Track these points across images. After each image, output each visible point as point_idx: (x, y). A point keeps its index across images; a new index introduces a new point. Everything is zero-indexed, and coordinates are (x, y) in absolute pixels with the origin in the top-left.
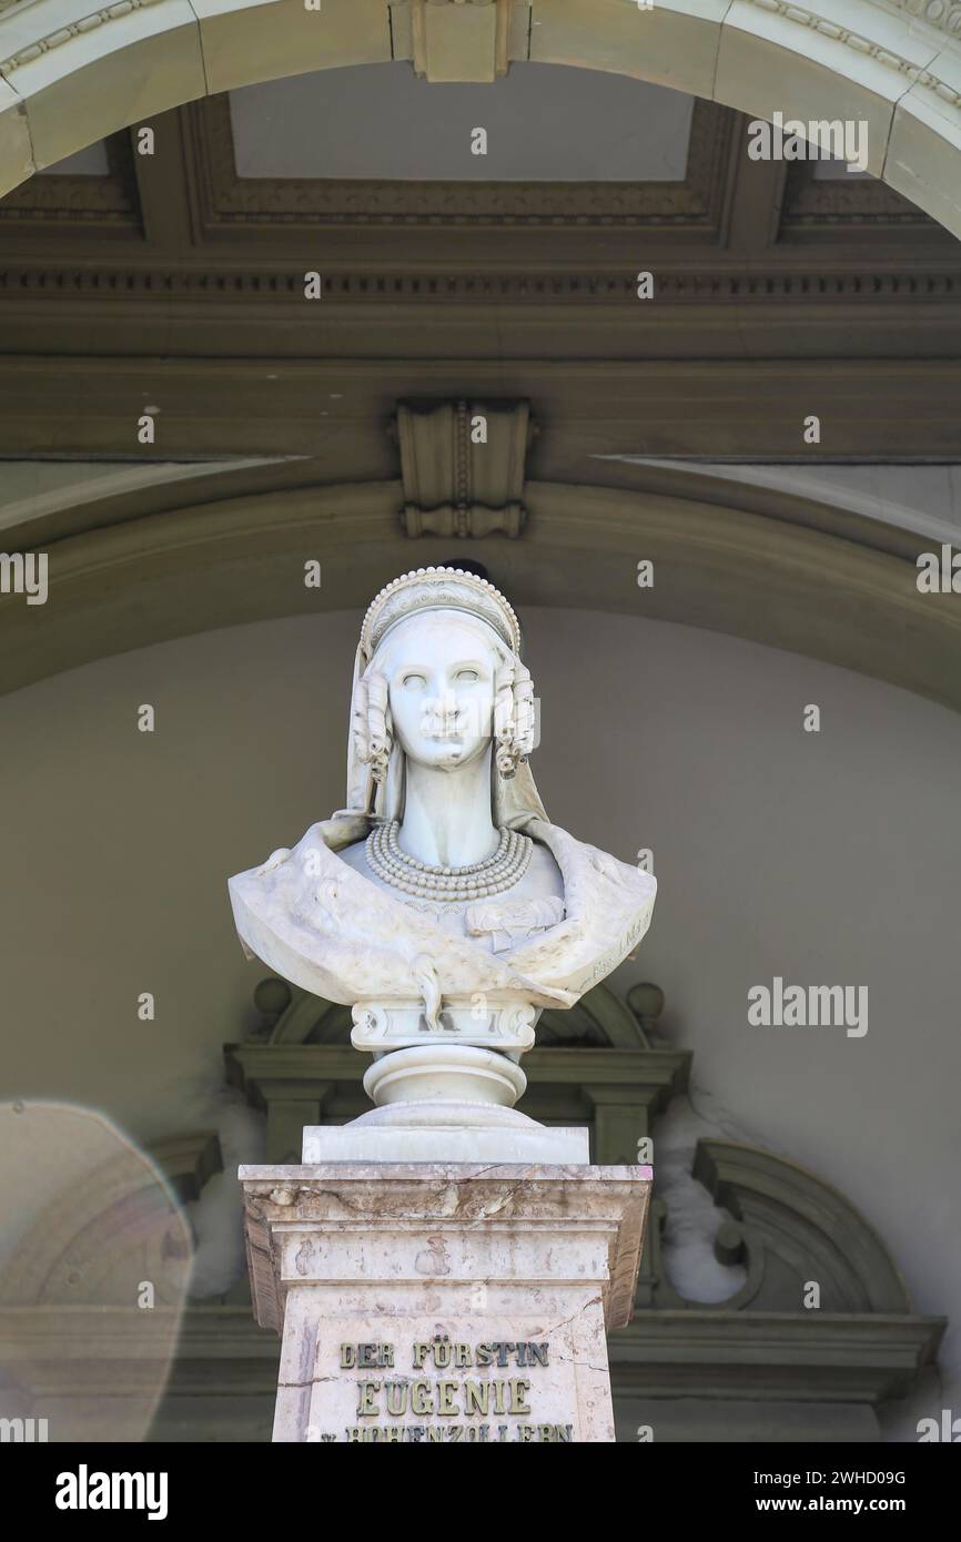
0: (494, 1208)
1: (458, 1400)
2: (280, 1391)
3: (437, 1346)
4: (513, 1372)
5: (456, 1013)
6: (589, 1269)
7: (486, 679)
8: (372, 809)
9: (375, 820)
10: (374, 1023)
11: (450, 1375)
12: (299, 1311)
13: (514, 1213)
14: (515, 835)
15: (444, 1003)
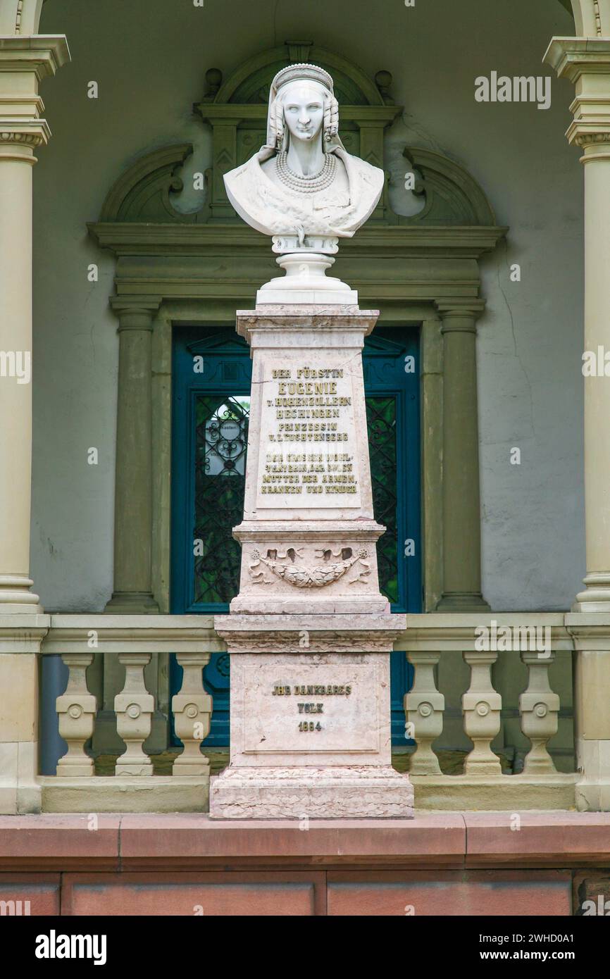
0: (325, 323)
1: (313, 389)
2: (252, 385)
3: (305, 370)
4: (331, 380)
5: (310, 240)
6: (357, 343)
7: (320, 108)
8: (276, 146)
9: (278, 150)
10: (280, 244)
11: (309, 381)
12: (257, 357)
13: (331, 325)
14: (330, 155)
15: (306, 236)
